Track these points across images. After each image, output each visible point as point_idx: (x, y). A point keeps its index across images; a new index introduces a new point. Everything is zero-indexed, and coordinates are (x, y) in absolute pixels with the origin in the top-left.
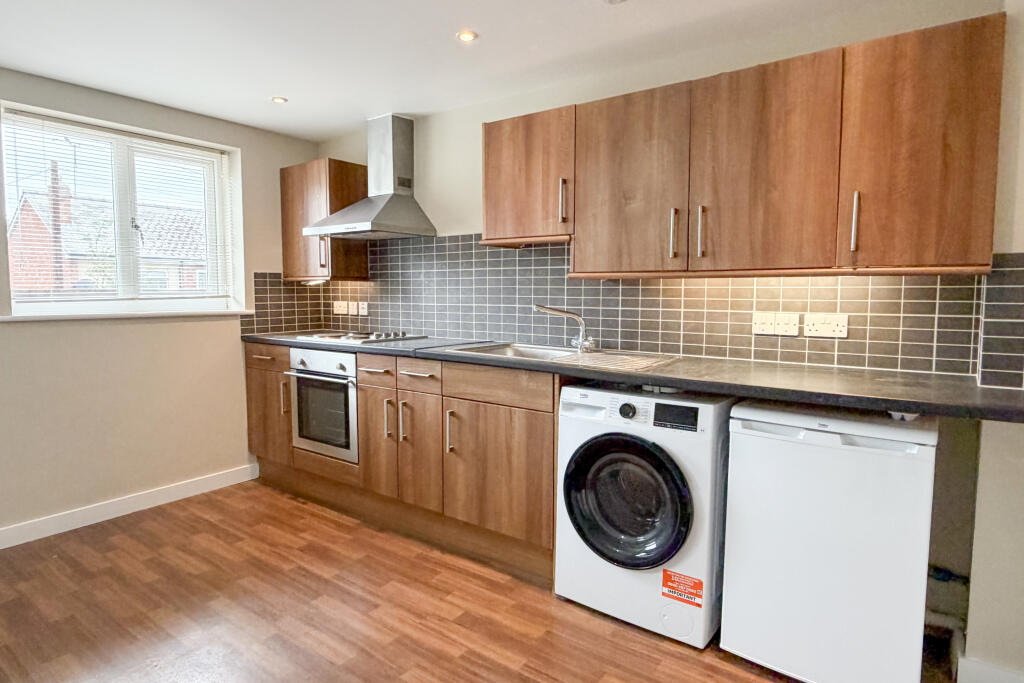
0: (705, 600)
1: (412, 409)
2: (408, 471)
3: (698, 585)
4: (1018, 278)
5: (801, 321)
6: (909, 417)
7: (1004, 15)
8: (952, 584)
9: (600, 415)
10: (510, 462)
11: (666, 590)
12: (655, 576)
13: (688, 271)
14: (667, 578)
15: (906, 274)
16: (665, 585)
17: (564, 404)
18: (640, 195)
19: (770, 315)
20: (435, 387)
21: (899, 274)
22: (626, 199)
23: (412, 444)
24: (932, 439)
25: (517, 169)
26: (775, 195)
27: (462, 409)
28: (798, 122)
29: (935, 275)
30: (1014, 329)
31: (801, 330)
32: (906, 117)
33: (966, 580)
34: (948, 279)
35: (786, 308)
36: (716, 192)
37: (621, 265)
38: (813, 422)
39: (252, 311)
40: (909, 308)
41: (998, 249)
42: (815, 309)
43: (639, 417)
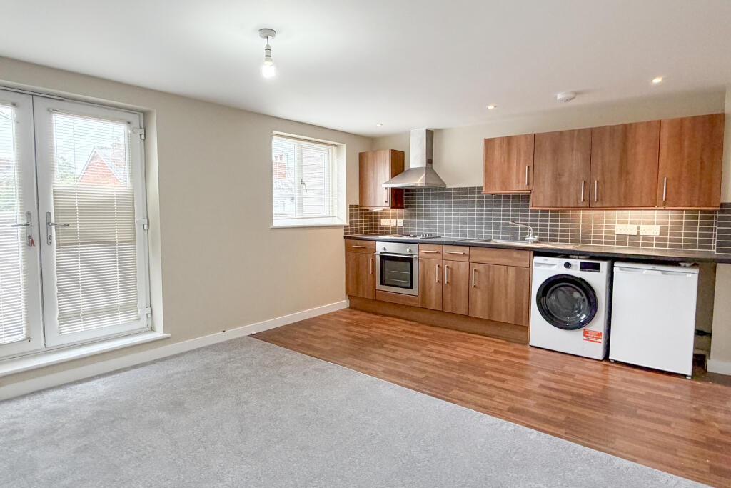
0: (602, 340)
1: (452, 269)
2: (448, 297)
3: (600, 334)
4: (729, 212)
5: (639, 228)
6: (688, 264)
7: (723, 115)
8: (704, 337)
9: (553, 268)
10: (506, 290)
11: (585, 337)
12: (580, 332)
13: (589, 208)
14: (585, 333)
15: (686, 210)
16: (584, 335)
17: (536, 263)
18: (566, 174)
19: (624, 226)
20: (466, 258)
21: (683, 210)
22: (559, 175)
23: (452, 285)
24: (696, 271)
25: (503, 160)
26: (630, 177)
27: (481, 267)
28: (640, 149)
29: (698, 210)
30: (728, 231)
31: (638, 233)
32: (686, 150)
33: (710, 335)
34: (703, 212)
35: (631, 223)
36: (603, 174)
37: (556, 204)
38: (650, 267)
39: (348, 224)
40: (687, 223)
41: (722, 201)
42: (645, 223)
43: (573, 268)
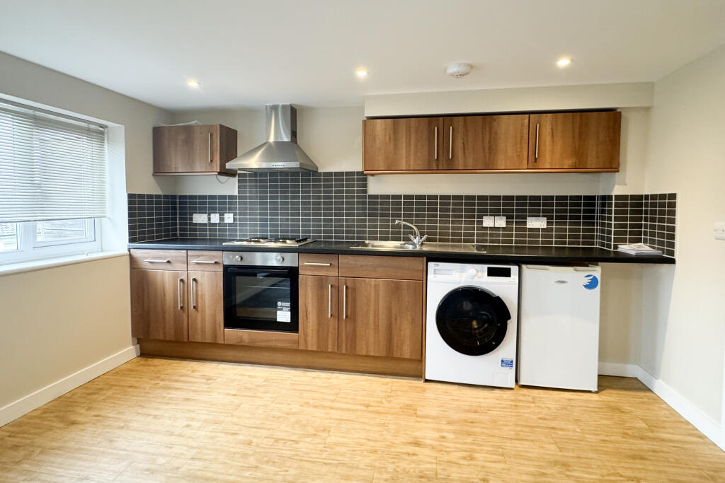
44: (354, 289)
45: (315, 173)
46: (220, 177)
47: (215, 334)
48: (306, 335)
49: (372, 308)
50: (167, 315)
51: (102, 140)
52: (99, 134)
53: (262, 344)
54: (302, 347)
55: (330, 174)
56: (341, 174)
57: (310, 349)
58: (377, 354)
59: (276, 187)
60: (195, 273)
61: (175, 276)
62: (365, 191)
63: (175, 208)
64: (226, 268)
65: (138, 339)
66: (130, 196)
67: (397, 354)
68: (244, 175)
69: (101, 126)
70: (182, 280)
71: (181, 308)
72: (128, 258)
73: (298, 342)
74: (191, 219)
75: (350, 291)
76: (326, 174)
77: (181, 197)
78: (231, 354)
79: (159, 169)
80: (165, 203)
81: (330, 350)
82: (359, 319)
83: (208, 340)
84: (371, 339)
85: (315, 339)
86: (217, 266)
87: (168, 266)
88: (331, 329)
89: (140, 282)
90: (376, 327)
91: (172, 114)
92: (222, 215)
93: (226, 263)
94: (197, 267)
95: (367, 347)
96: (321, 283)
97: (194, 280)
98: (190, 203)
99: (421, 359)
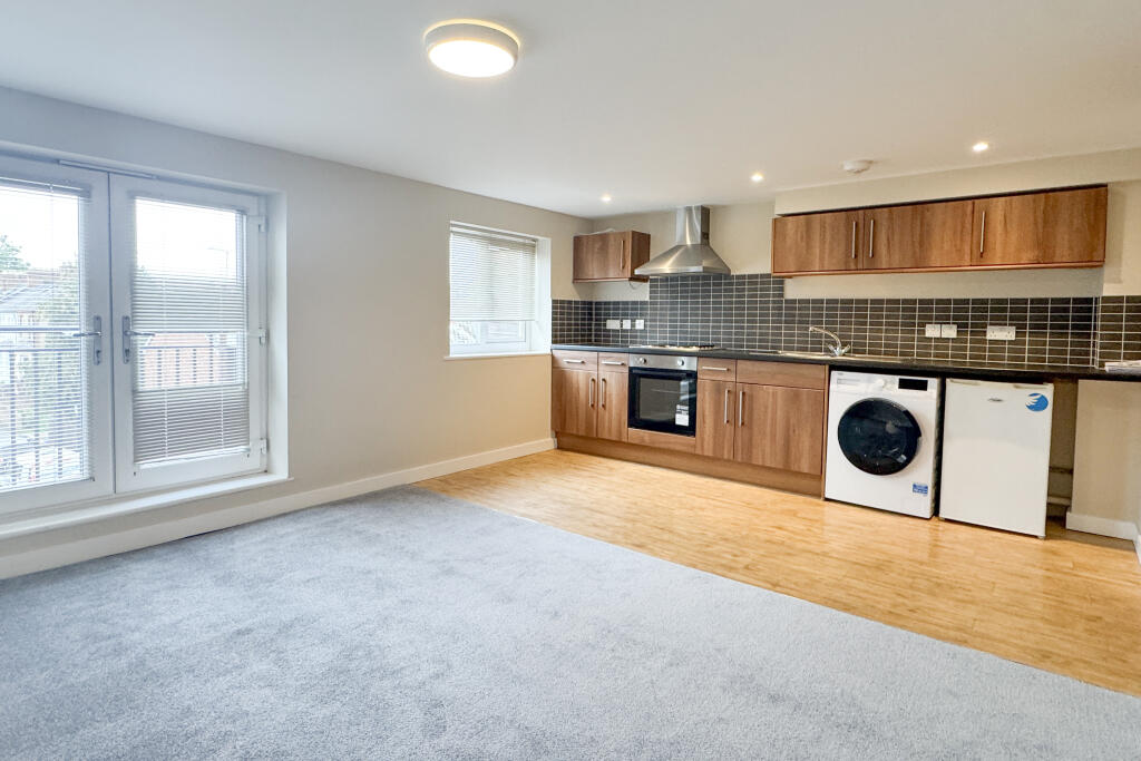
44: (752, 397)
45: (728, 276)
46: (633, 283)
47: (620, 432)
48: (703, 440)
49: (769, 416)
50: (580, 411)
51: (534, 252)
52: (531, 247)
53: (662, 446)
54: (698, 452)
55: (743, 277)
56: (756, 276)
57: (706, 454)
58: (773, 466)
59: (687, 291)
60: (605, 373)
61: (588, 375)
62: (782, 296)
63: (590, 314)
64: (631, 369)
65: (557, 433)
66: (554, 302)
67: (794, 468)
68: (656, 280)
69: (534, 240)
70: (593, 380)
71: (592, 406)
72: (550, 358)
73: (695, 446)
74: (605, 325)
75: (747, 397)
76: (738, 277)
77: (597, 303)
78: (634, 454)
79: (578, 277)
80: (583, 309)
81: (726, 457)
82: (755, 429)
83: (614, 438)
84: (768, 450)
85: (711, 445)
86: (622, 368)
87: (583, 366)
88: (727, 436)
89: (560, 380)
90: (773, 436)
91: (591, 222)
92: (633, 321)
93: (632, 365)
94: (608, 368)
95: (763, 458)
96: (718, 388)
97: (604, 380)
98: (605, 309)
99: (820, 475)
